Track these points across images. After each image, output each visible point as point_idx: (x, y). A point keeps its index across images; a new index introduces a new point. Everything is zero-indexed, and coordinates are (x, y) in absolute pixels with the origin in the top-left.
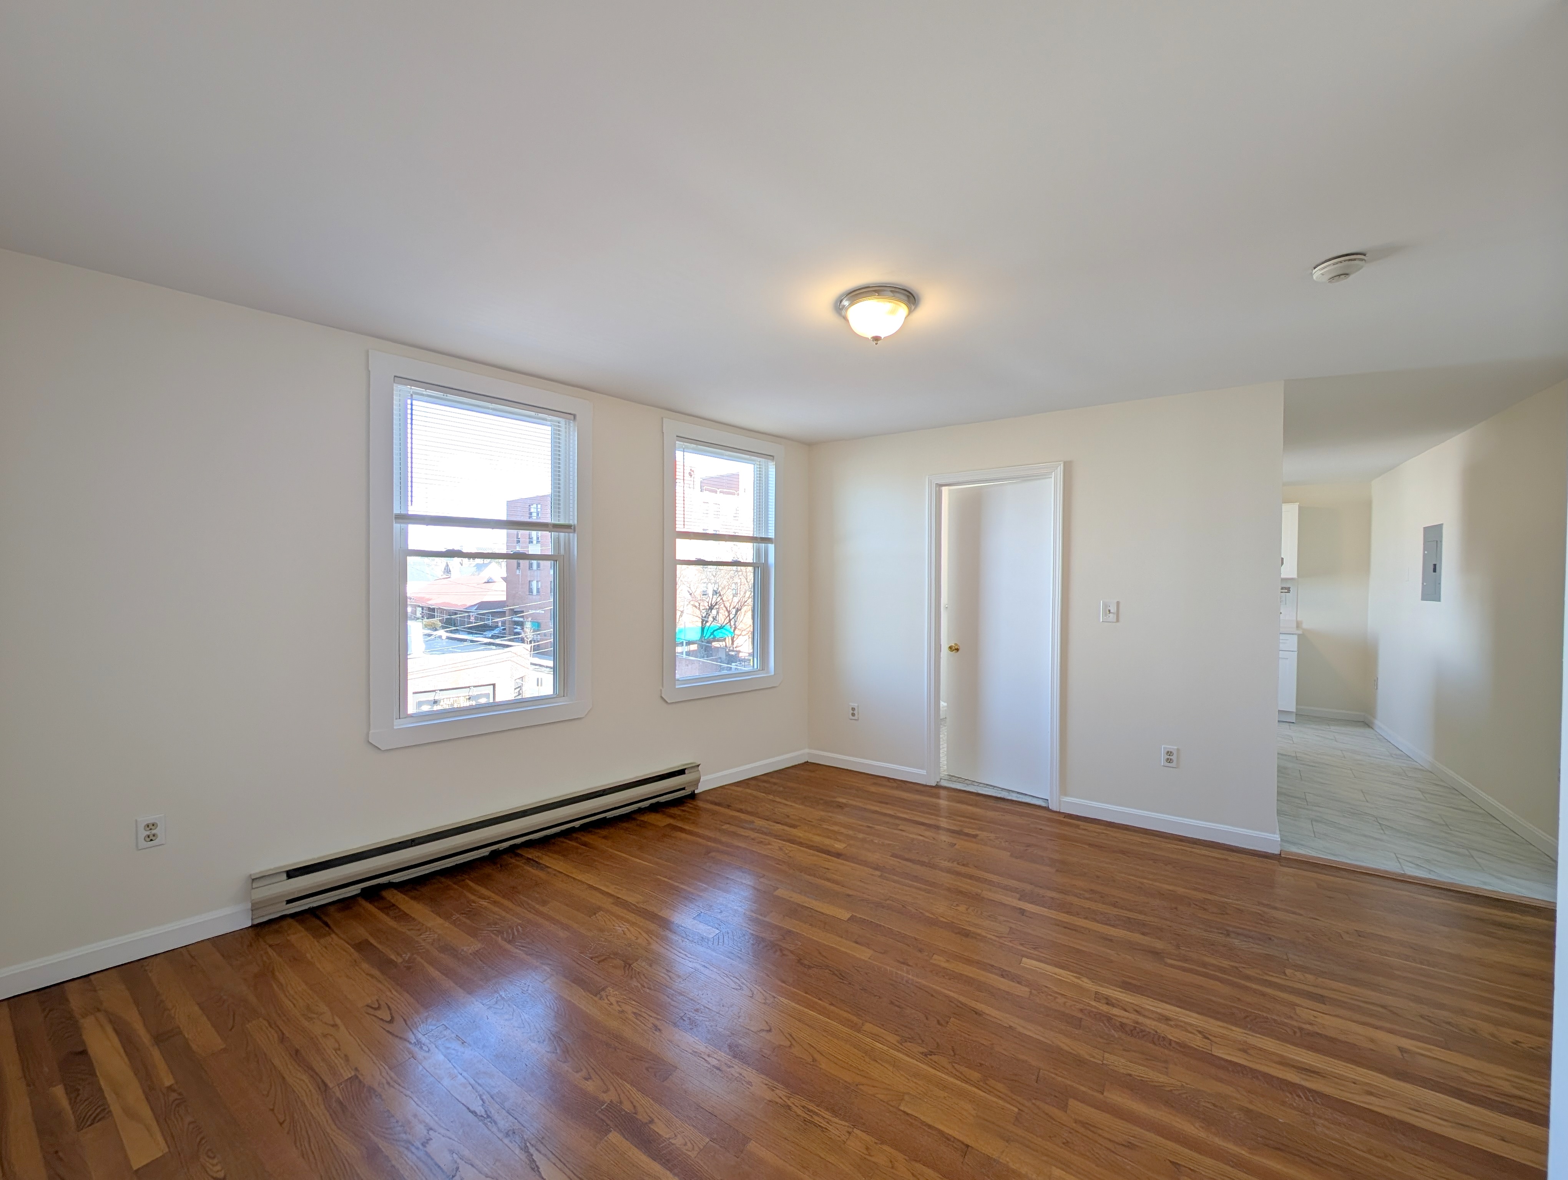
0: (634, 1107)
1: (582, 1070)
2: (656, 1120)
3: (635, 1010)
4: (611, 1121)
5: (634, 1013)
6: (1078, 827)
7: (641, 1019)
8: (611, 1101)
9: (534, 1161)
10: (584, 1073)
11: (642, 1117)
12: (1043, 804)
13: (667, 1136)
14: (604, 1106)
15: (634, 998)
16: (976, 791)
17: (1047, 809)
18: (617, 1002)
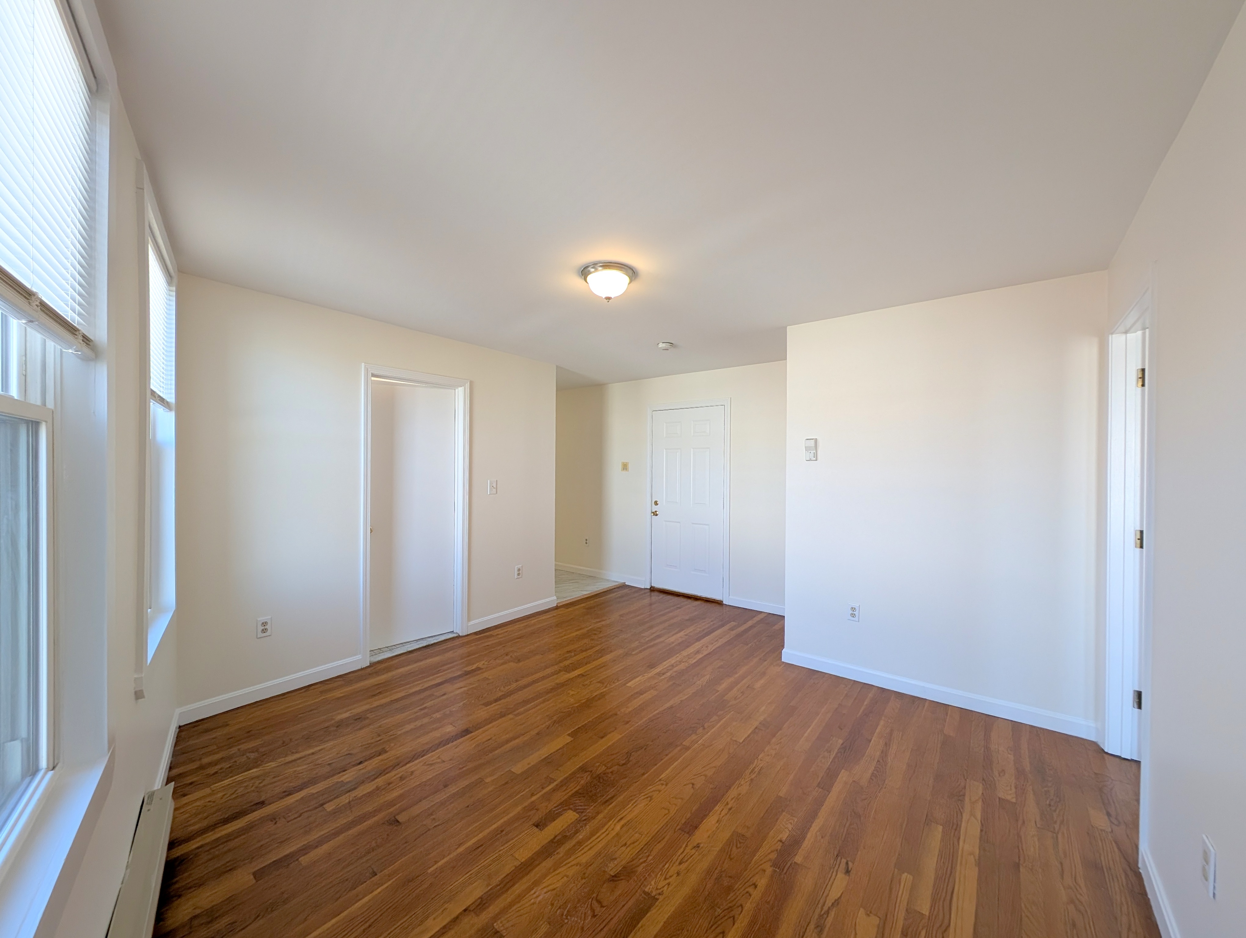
0: (772, 852)
1: (747, 892)
2: (779, 838)
3: (677, 863)
4: (787, 863)
5: (680, 864)
6: (492, 636)
7: (686, 859)
8: (771, 866)
9: (833, 904)
10: (751, 890)
11: (779, 846)
12: (451, 636)
13: (788, 832)
14: (777, 869)
15: (661, 866)
16: (406, 651)
17: (459, 637)
18: (665, 879)
